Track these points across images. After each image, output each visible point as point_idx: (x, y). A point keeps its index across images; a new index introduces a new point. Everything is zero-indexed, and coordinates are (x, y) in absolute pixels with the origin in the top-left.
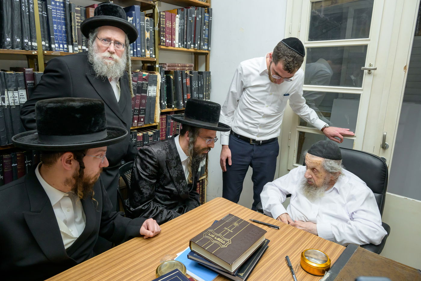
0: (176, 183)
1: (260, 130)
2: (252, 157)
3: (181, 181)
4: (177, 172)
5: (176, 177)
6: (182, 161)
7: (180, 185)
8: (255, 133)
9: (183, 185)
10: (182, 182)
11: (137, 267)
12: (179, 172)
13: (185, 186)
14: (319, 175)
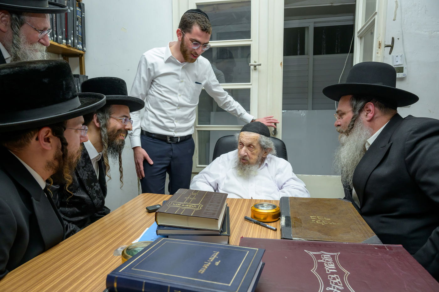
0: (87, 187)
1: (178, 125)
2: (171, 157)
3: (93, 184)
4: (87, 174)
5: (86, 179)
6: (91, 158)
7: (93, 189)
8: (172, 128)
9: (96, 189)
10: (95, 185)
11: (83, 268)
12: (89, 173)
13: (98, 190)
14: (255, 152)
